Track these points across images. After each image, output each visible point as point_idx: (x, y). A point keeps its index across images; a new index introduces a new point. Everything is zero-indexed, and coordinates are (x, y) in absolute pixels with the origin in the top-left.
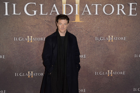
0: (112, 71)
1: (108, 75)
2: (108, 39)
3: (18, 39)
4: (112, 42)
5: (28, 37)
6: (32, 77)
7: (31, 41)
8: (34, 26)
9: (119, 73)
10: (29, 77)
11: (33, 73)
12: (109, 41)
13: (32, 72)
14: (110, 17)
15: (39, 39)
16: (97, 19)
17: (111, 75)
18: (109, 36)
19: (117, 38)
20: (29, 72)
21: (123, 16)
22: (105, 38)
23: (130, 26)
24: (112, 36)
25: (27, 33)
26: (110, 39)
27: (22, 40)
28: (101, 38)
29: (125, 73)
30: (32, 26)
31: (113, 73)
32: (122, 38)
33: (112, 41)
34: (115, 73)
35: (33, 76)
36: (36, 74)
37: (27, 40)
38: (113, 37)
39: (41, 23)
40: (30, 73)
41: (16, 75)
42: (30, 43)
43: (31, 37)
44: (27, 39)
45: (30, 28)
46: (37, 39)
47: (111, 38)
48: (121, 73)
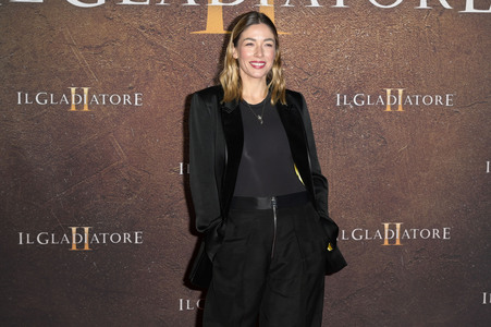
0: (398, 225)
1: (386, 243)
2: (385, 101)
3: (32, 98)
4: (398, 114)
5: (73, 90)
6: (87, 248)
7: (86, 109)
8: (98, 47)
9: (425, 234)
10: (74, 248)
11: (91, 233)
12: (388, 109)
13: (86, 229)
14: (392, 16)
15: (115, 99)
16: (344, 23)
17: (398, 243)
18: (389, 91)
19: (420, 99)
20: (74, 229)
21: (441, 14)
22: (374, 99)
23: (468, 53)
24: (400, 91)
25: (70, 74)
26: (392, 100)
27: (49, 101)
28: (359, 99)
29: (452, 233)
30: (90, 48)
31: (402, 232)
32: (438, 100)
33: (400, 109)
34: (411, 234)
35: (90, 246)
36: (101, 238)
37: (70, 102)
38: (404, 95)
39: (124, 37)
40: (80, 231)
41: (24, 240)
42: (79, 115)
43: (86, 90)
44: (69, 99)
45: (79, 55)
46: (107, 99)
47: (394, 99)
48: (436, 233)
